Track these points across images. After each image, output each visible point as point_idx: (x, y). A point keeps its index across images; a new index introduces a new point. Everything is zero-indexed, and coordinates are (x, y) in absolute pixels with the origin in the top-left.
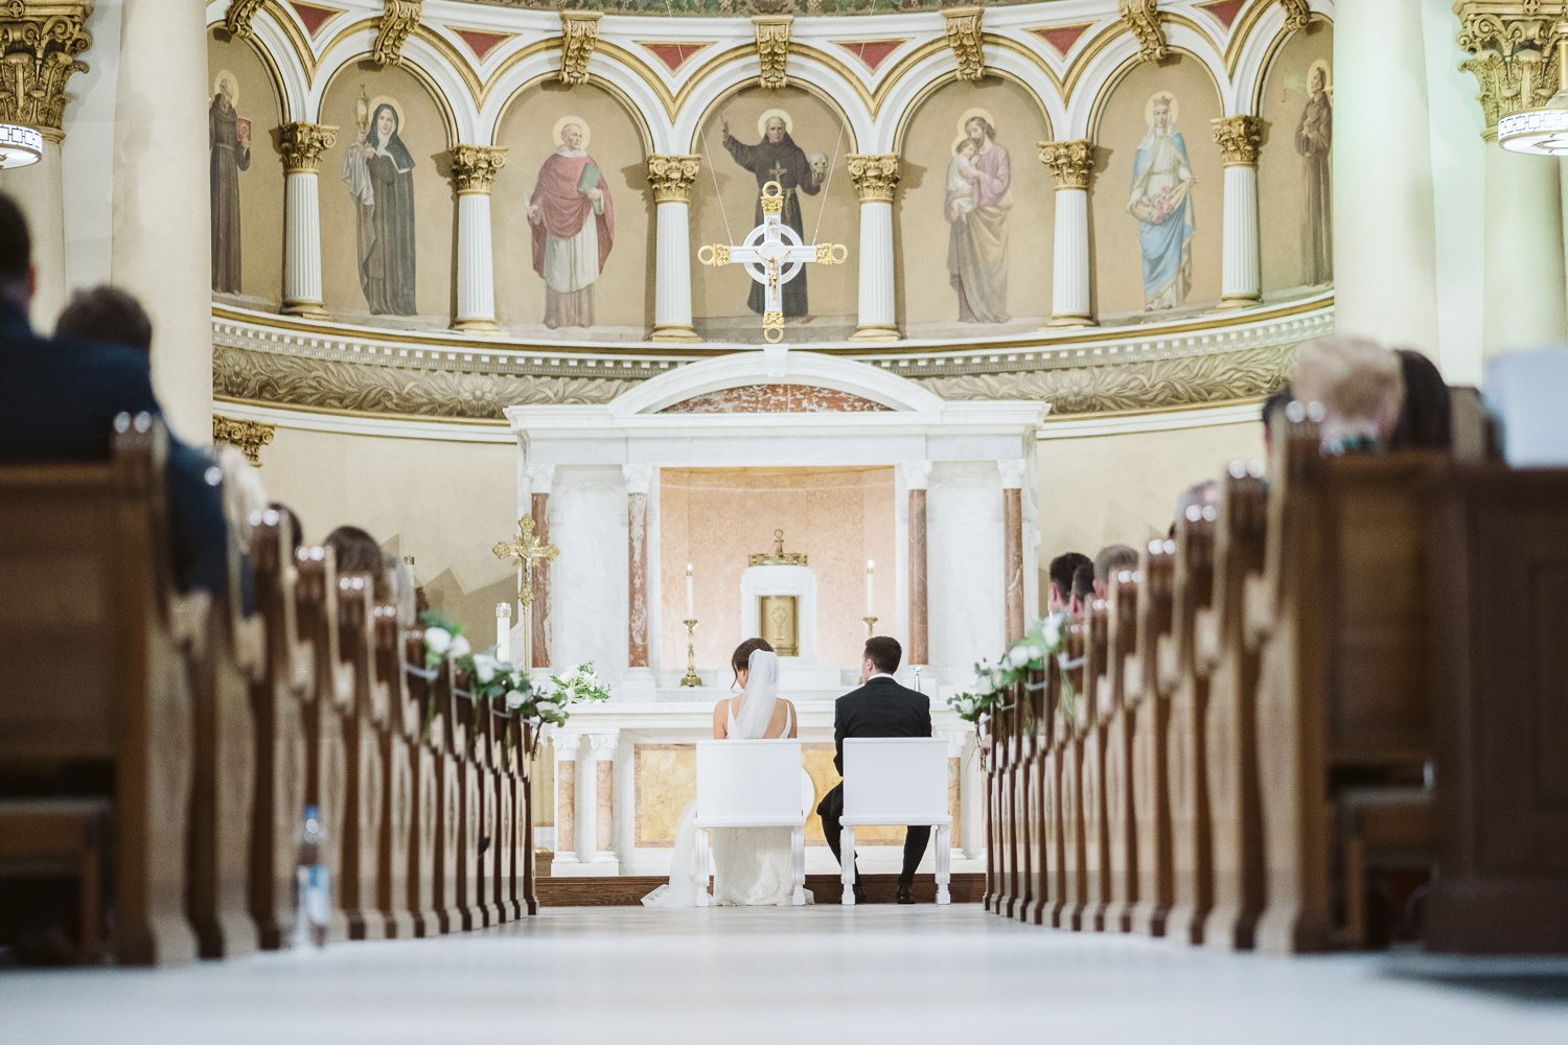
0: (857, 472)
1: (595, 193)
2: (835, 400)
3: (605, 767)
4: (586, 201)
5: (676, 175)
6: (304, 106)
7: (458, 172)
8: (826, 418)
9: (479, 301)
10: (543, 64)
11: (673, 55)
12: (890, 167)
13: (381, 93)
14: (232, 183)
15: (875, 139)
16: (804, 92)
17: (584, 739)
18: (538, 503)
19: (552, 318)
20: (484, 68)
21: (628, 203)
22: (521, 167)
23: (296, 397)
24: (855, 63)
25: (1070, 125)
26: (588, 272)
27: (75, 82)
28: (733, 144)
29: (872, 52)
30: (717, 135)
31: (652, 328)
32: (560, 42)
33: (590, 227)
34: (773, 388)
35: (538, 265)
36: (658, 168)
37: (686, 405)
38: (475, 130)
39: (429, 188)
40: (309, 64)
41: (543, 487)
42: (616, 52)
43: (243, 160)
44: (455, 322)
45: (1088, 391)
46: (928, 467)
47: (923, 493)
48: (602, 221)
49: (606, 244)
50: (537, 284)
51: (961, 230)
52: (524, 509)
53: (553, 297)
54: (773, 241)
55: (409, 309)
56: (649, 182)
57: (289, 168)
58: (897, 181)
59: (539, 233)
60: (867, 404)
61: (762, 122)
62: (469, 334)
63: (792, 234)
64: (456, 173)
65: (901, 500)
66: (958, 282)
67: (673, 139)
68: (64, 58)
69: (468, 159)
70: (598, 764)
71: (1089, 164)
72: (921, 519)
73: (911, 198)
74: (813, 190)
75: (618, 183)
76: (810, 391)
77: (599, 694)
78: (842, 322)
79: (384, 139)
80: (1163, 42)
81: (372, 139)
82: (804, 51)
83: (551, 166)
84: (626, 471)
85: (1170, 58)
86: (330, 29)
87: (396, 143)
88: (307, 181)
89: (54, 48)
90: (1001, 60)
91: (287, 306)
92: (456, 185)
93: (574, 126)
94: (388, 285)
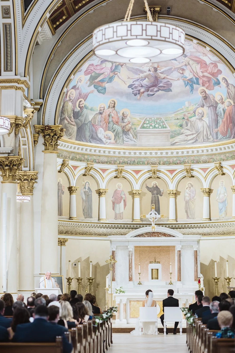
0: (169, 247)
1: (123, 196)
2: (165, 235)
3: (125, 305)
4: (122, 197)
5: (137, 193)
6: (73, 184)
7: (100, 193)
8: (163, 238)
9: (103, 216)
10: (114, 174)
11: (137, 172)
12: (174, 192)
13: (87, 179)
14: (61, 197)
15: (172, 187)
16: (160, 178)
17: (121, 300)
18: (113, 252)
19: (116, 218)
20: (104, 175)
21: (129, 198)
22: (110, 192)
23: (72, 234)
24: (168, 173)
25: (206, 186)
26: (122, 210)
27: (35, 185)
28: (147, 187)
29: (171, 172)
30: (144, 186)
31: (133, 220)
32: (116, 170)
33: (122, 201)
34: (154, 232)
35: (113, 209)
36: (134, 192)
37: (139, 236)
38: (103, 186)
39: (95, 196)
40: (74, 175)
41: (114, 250)
42: (127, 172)
43: (63, 193)
44: (99, 219)
45: (209, 232)
46: (181, 247)
47: (180, 251)
48: (124, 201)
49: (125, 205)
50: (113, 212)
51: (187, 203)
52: (111, 254)
53: (116, 215)
54: (153, 214)
55: (91, 217)
56: (133, 194)
57: (71, 194)
58: (176, 194)
59: (114, 203)
60: (170, 236)
61: (152, 183)
62: (101, 222)
64: (99, 193)
65: (176, 252)
66: (187, 212)
67: (137, 187)
68: (33, 181)
69: (101, 191)
70: (123, 304)
71: (209, 192)
72: (180, 256)
73: (178, 197)
74: (161, 195)
75: (127, 194)
76: (160, 233)
77: (123, 292)
78: (166, 218)
79: (87, 188)
80: (222, 171)
81: (85, 188)
82: (159, 171)
83: (116, 191)
84: (128, 247)
85: (223, 174)
86: (78, 169)
87: (89, 188)
88: (74, 196)
89: (32, 179)
90: (194, 173)
91: (70, 218)
92: (99, 195)
93: (120, 185)
94: (87, 213)
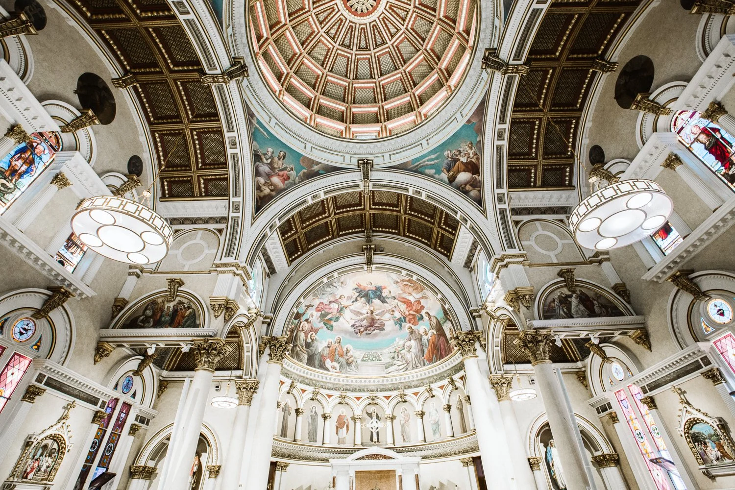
0: (389, 471)
1: (346, 421)
2: (385, 457)
4: (345, 422)
5: (358, 418)
6: (301, 406)
7: (325, 417)
8: (383, 461)
9: (327, 440)
10: (338, 400)
11: (358, 398)
12: (391, 416)
13: (314, 403)
14: (287, 418)
15: (388, 412)
16: (378, 404)
18: (334, 478)
19: (339, 443)
20: (330, 400)
21: (351, 423)
23: (295, 457)
24: (385, 399)
25: (419, 409)
26: (345, 435)
27: (255, 395)
28: (367, 413)
29: (387, 398)
30: (365, 412)
31: (355, 444)
32: (341, 397)
33: (345, 426)
34: (374, 455)
35: (337, 434)
36: (356, 417)
37: (360, 459)
38: (328, 411)
39: (320, 420)
40: (302, 398)
41: (335, 476)
42: (349, 398)
43: (290, 414)
44: (323, 444)
45: (426, 455)
46: (402, 470)
47: (401, 476)
48: (347, 426)
49: (348, 430)
50: (337, 437)
51: (403, 426)
52: (331, 480)
53: (339, 439)
54: (374, 422)
55: (316, 441)
56: (354, 419)
57: (297, 416)
58: (393, 418)
59: (337, 428)
60: (390, 458)
61: (372, 409)
62: (325, 446)
63: (378, 421)
65: (397, 477)
66: (403, 435)
67: (358, 412)
68: (252, 390)
69: (326, 415)
71: (422, 414)
72: (401, 481)
73: (394, 421)
75: (350, 419)
76: (381, 455)
78: (385, 443)
79: (314, 412)
80: (432, 393)
81: (312, 412)
82: (377, 397)
83: (340, 416)
84: (349, 472)
85: (433, 396)
86: (306, 393)
87: (315, 412)
88: (300, 417)
89: (251, 388)
90: (407, 398)
91: (295, 440)
92: (325, 420)
93: (343, 410)
94: (312, 437)
